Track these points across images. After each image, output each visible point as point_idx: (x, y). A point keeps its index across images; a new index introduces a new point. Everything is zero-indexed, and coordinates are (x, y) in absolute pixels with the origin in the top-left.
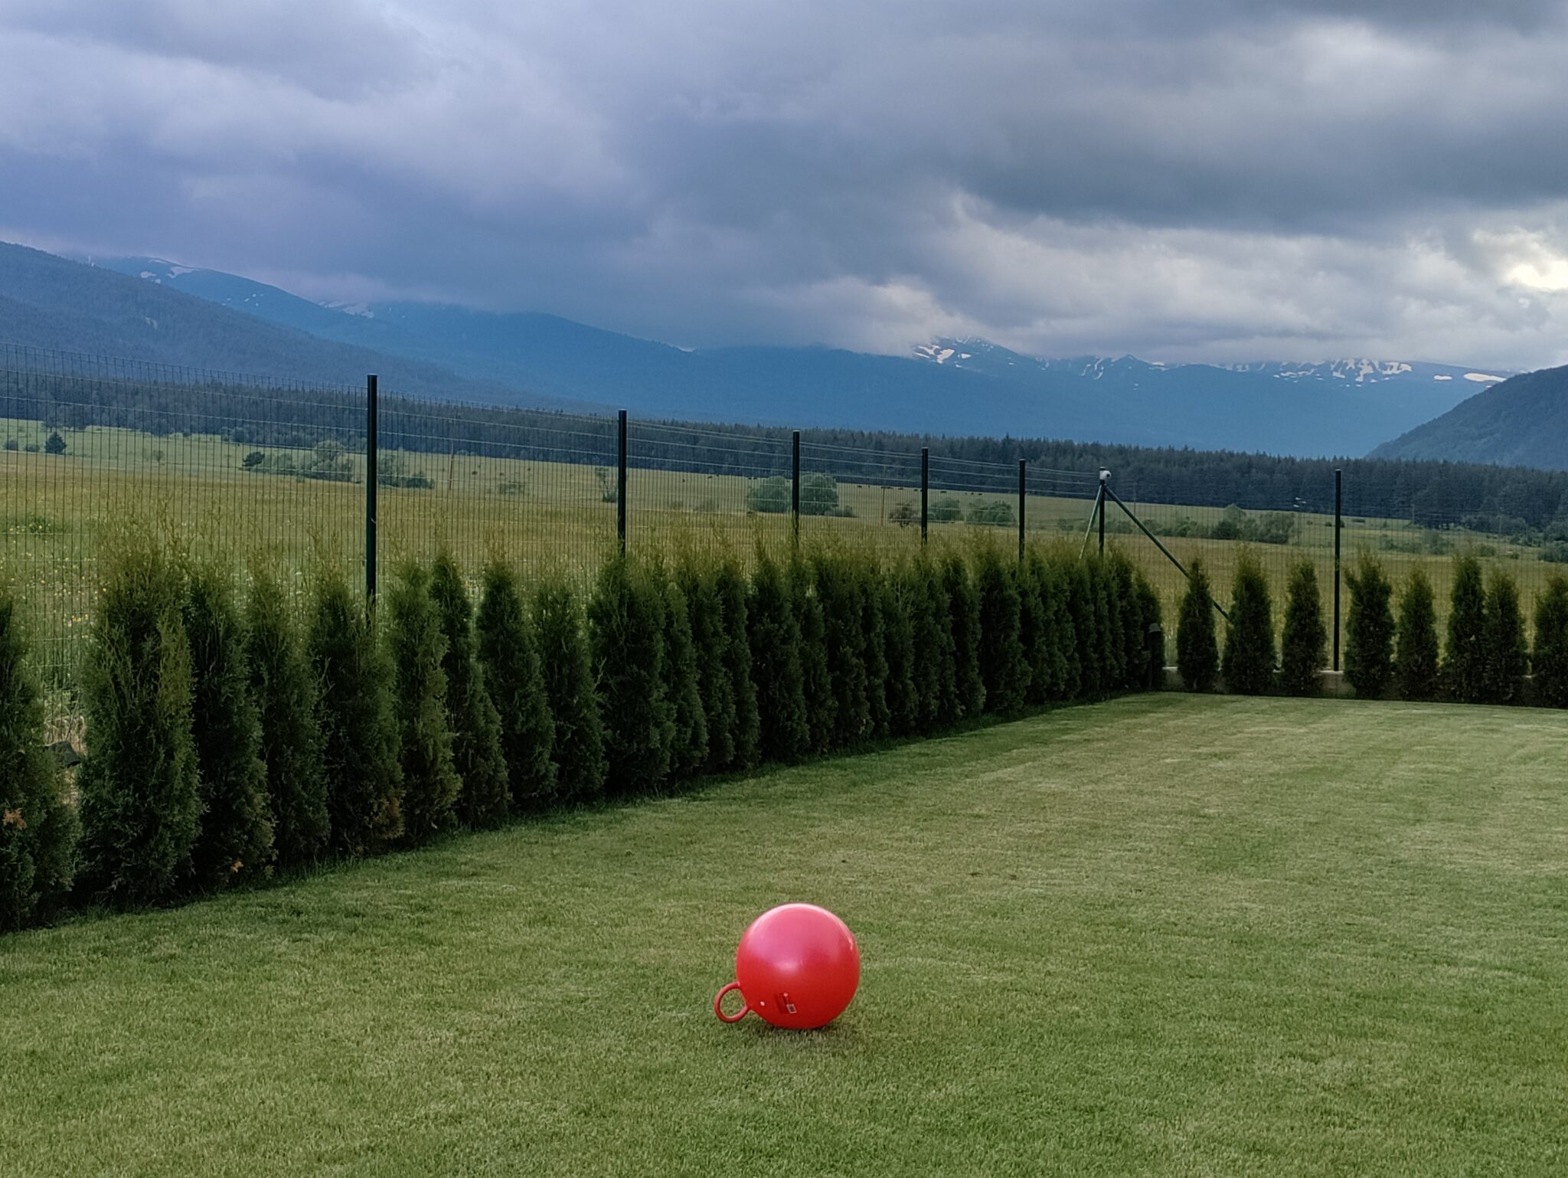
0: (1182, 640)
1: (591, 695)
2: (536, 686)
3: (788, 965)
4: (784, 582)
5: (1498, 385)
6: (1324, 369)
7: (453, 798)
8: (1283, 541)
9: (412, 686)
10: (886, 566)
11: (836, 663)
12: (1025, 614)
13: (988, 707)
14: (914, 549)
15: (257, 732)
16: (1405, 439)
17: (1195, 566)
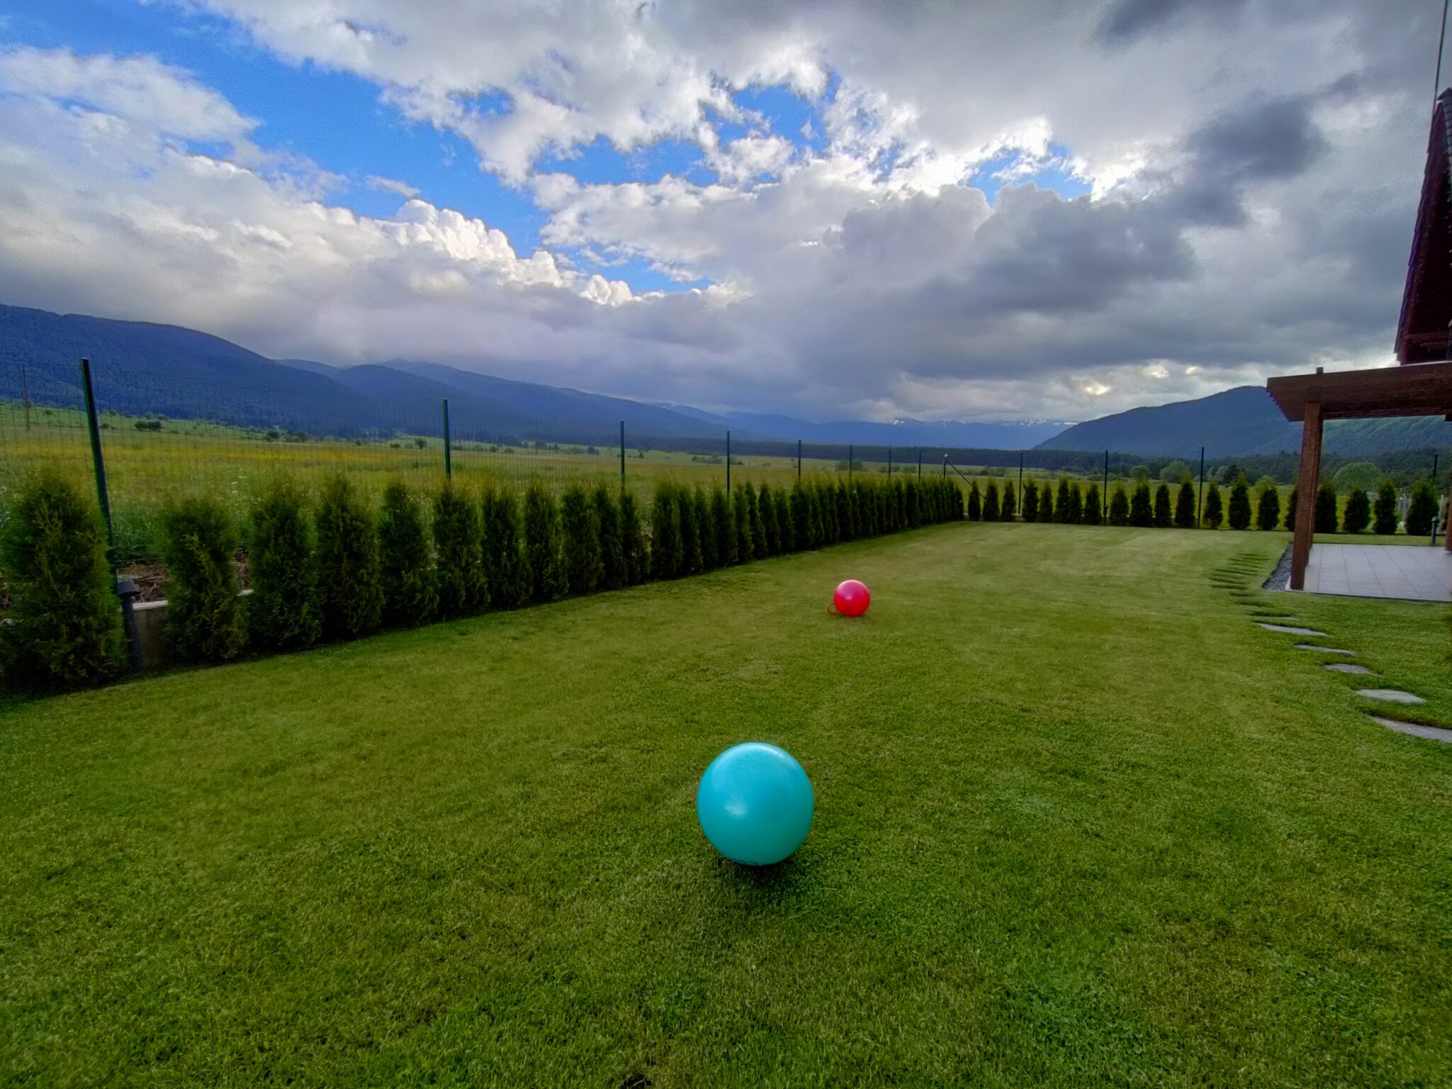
0: (970, 505)
1: (790, 521)
2: (775, 519)
3: (849, 598)
4: (847, 489)
5: (1075, 426)
6: (1018, 422)
7: (751, 551)
8: (1002, 475)
9: (740, 518)
10: (878, 484)
11: (863, 512)
12: (920, 496)
13: (909, 525)
14: (886, 479)
15: (698, 532)
16: (1044, 444)
17: (974, 483)
